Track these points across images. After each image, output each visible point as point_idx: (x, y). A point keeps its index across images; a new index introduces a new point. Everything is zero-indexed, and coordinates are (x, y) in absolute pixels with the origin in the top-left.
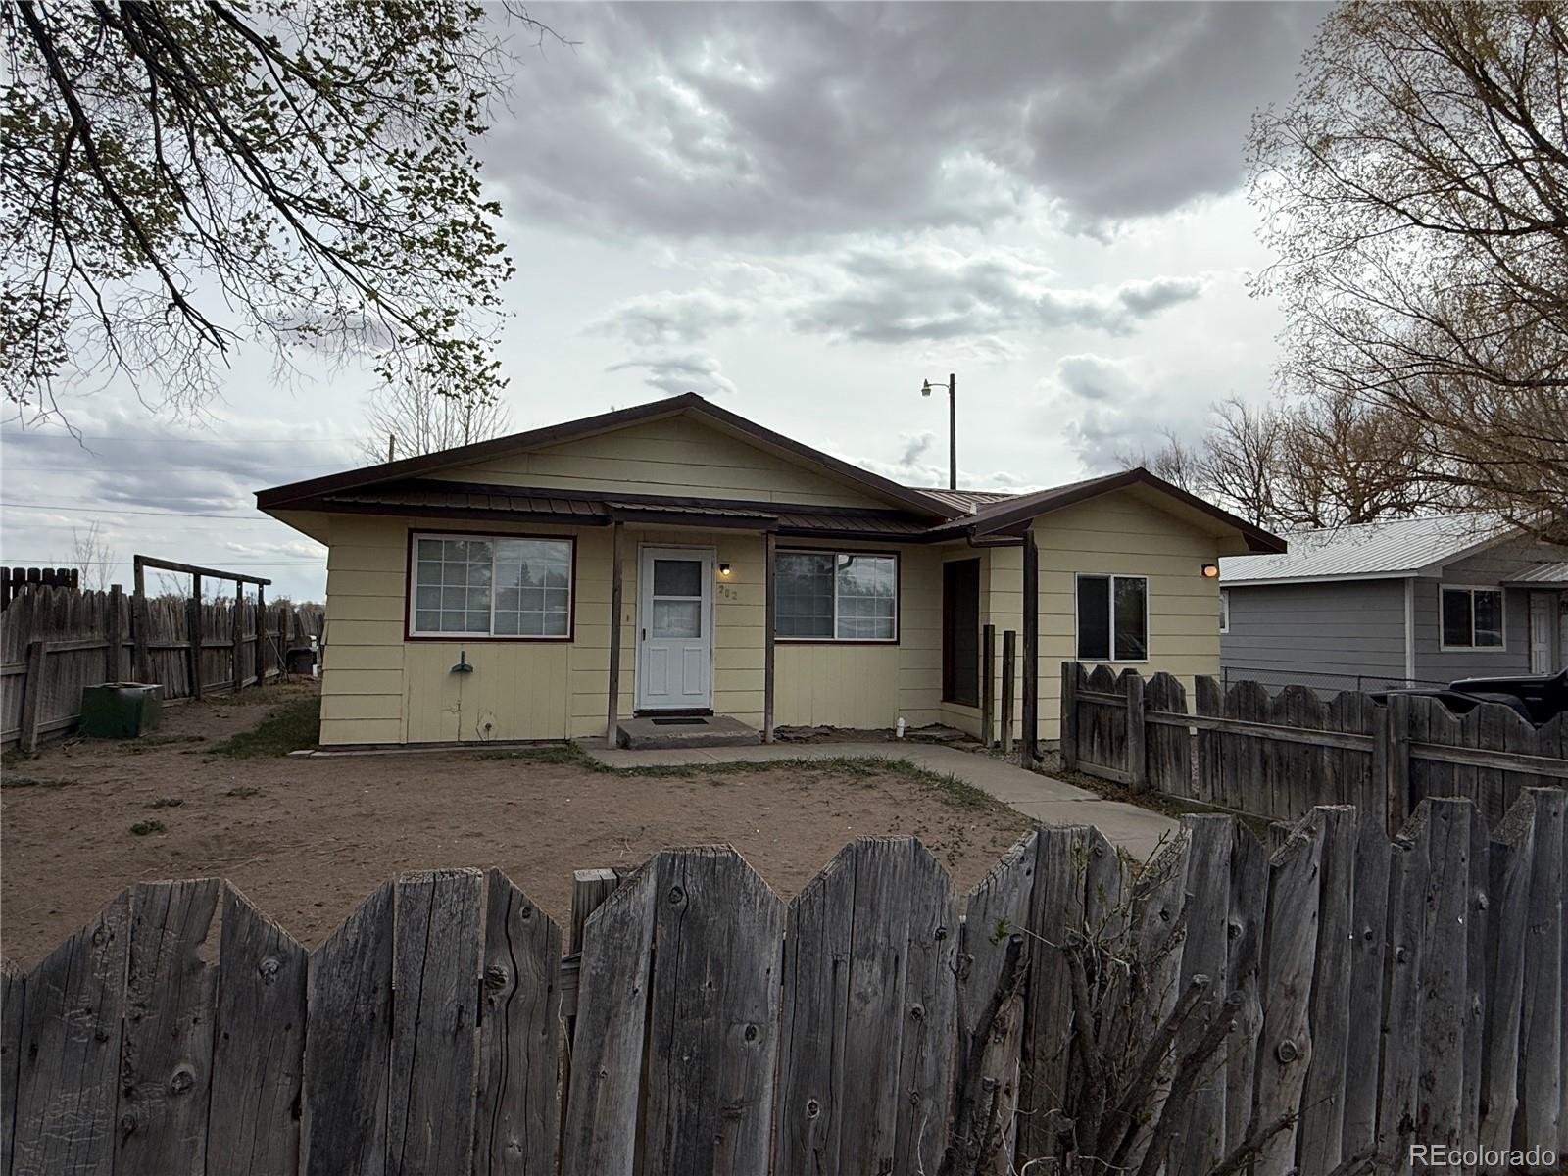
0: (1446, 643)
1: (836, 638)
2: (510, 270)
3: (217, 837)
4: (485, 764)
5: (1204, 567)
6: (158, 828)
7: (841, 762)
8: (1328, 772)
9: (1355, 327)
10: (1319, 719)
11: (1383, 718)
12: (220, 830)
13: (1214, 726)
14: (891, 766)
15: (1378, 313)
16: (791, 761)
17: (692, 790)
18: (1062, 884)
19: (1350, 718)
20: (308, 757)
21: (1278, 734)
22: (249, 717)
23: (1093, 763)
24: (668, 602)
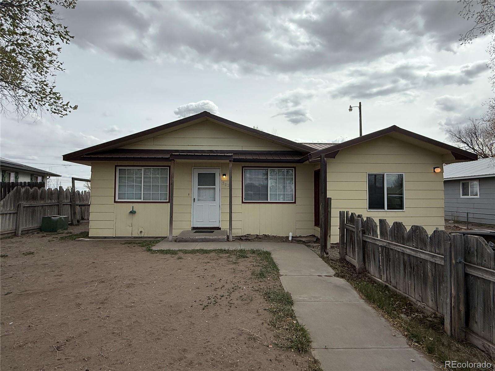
1: (269, 201)
5: (434, 168)
13: (386, 244)
23: (350, 257)
24: (203, 188)
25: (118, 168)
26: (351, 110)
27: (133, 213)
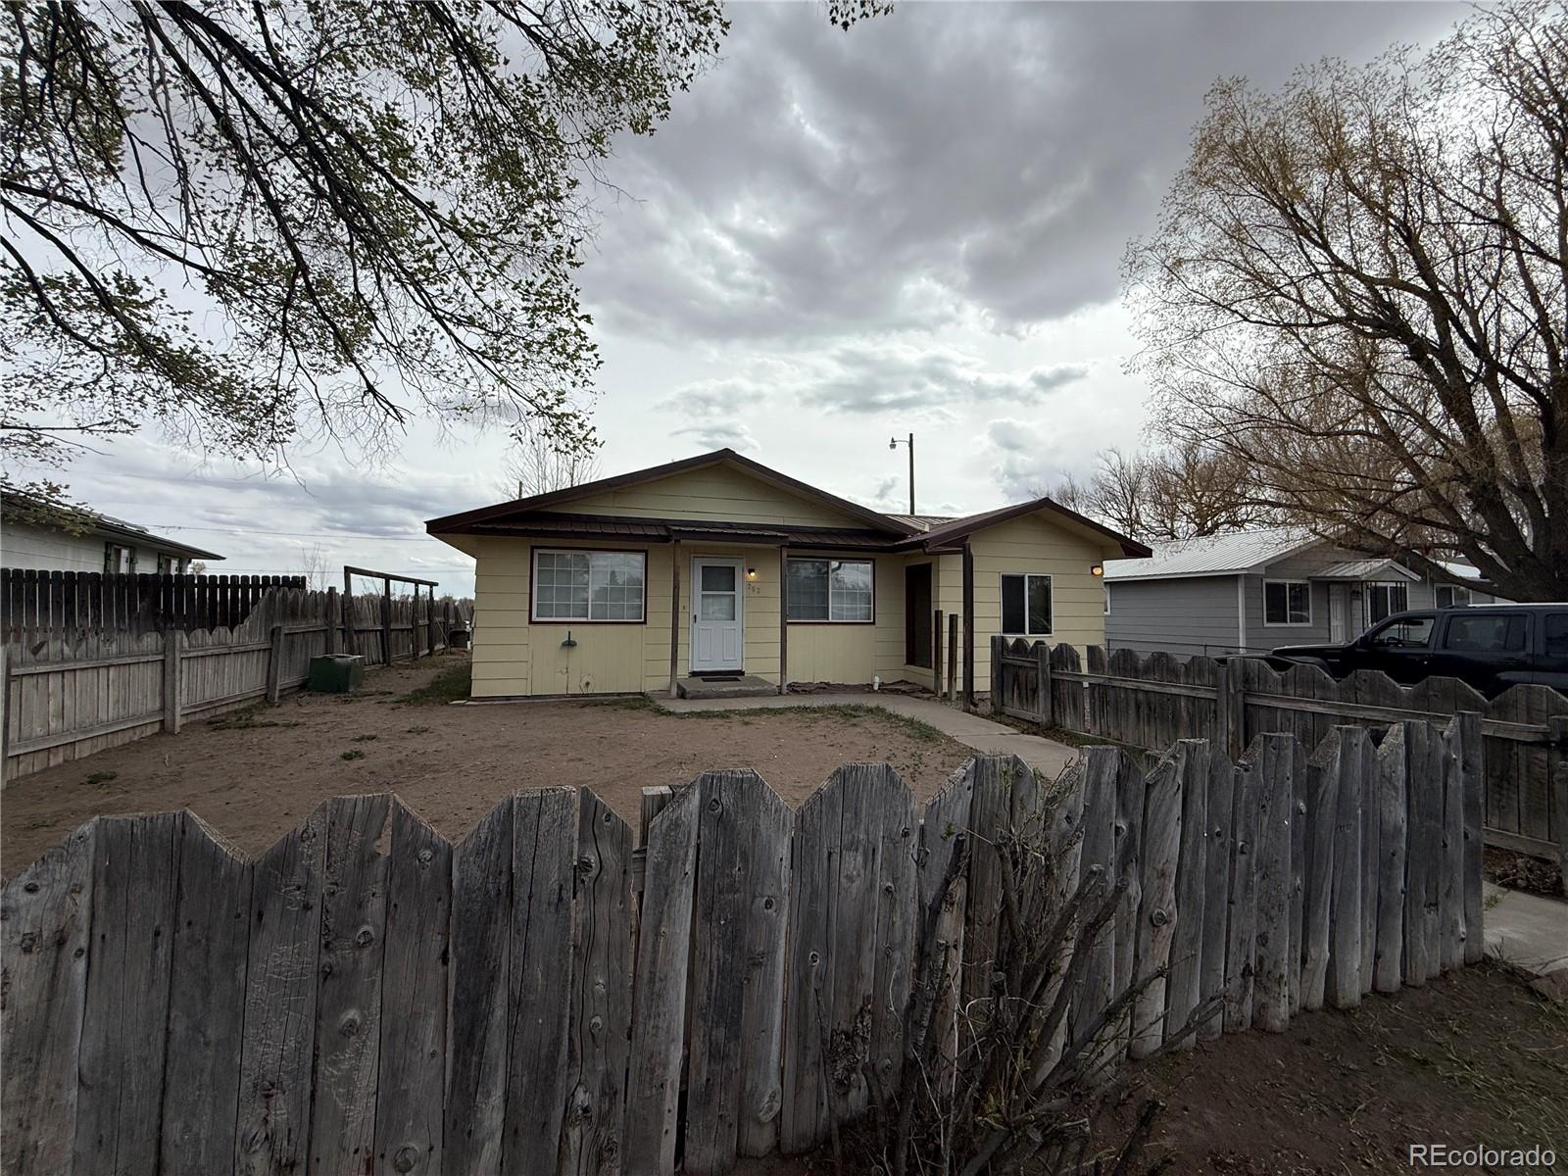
0: (1268, 621)
1: (831, 620)
2: (599, 362)
3: (400, 761)
4: (586, 710)
5: (1092, 568)
6: (360, 755)
7: (834, 708)
8: (1184, 714)
9: (1202, 396)
10: (1177, 677)
11: (1224, 674)
12: (402, 756)
13: (1101, 681)
14: (870, 711)
15: (1217, 385)
16: (799, 707)
17: (730, 728)
18: (993, 797)
19: (1200, 674)
20: (463, 705)
21: (1148, 687)
22: (423, 677)
23: (1013, 708)
24: (713, 596)
25: (537, 552)
26: (893, 446)
27: (570, 644)
